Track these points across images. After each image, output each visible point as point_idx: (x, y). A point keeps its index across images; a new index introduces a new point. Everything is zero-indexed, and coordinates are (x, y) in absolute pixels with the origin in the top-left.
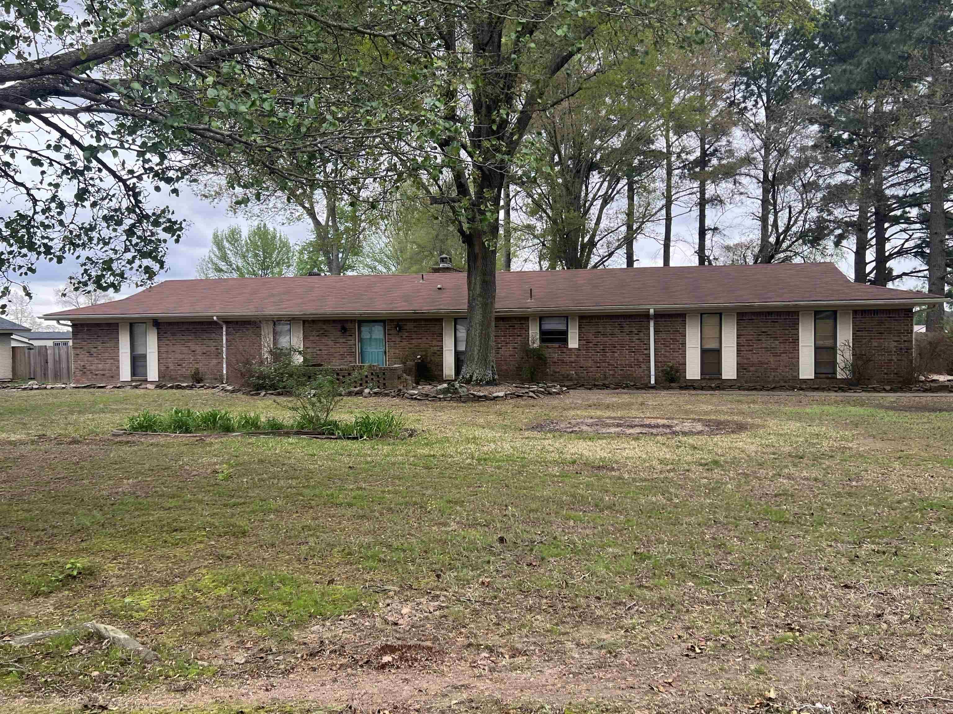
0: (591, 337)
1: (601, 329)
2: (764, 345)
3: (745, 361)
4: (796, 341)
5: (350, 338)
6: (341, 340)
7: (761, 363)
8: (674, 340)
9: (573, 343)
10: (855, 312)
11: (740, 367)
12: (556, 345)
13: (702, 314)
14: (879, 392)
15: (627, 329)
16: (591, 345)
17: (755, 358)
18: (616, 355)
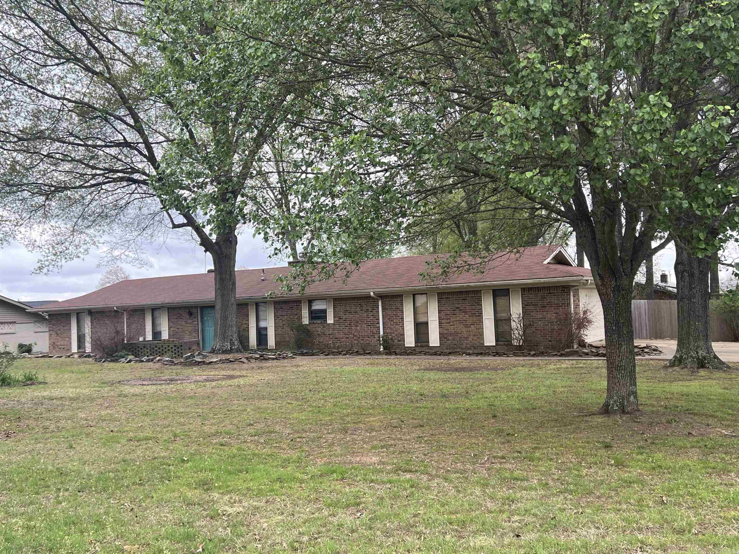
0: (342, 314)
1: (348, 308)
2: (458, 319)
3: (445, 332)
4: (480, 315)
5: (195, 319)
6: (190, 321)
7: (456, 333)
8: (396, 315)
9: (330, 320)
10: (523, 290)
11: (442, 336)
12: (319, 321)
13: (414, 295)
14: (526, 356)
15: (365, 308)
16: (342, 321)
17: (452, 329)
18: (358, 328)
